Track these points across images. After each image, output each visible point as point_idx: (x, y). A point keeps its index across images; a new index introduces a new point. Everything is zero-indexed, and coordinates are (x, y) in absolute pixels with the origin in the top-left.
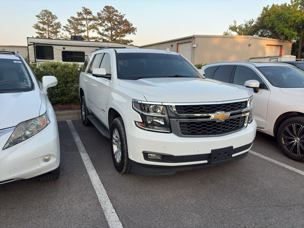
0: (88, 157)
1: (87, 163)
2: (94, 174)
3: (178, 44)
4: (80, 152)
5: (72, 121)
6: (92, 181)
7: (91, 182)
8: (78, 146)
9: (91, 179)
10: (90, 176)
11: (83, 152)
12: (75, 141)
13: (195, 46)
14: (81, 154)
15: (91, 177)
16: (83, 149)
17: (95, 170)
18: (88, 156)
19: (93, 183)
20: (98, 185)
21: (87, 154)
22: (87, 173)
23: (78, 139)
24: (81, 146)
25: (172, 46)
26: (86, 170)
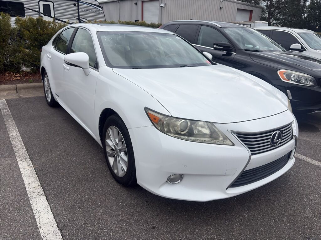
0: (33, 169)
1: (30, 182)
2: (44, 206)
3: (143, 2)
4: (18, 159)
5: (7, 101)
6: (39, 225)
7: (37, 228)
8: (14, 146)
9: (37, 220)
10: (34, 212)
11: (24, 158)
12: (9, 137)
13: (162, 5)
14: (19, 163)
15: (36, 216)
16: (24, 151)
17: (44, 198)
18: (31, 165)
19: (41, 231)
20: (51, 235)
21: (30, 162)
22: (29, 205)
23: (14, 134)
24: (19, 146)
25: (136, 4)
26: (28, 200)
